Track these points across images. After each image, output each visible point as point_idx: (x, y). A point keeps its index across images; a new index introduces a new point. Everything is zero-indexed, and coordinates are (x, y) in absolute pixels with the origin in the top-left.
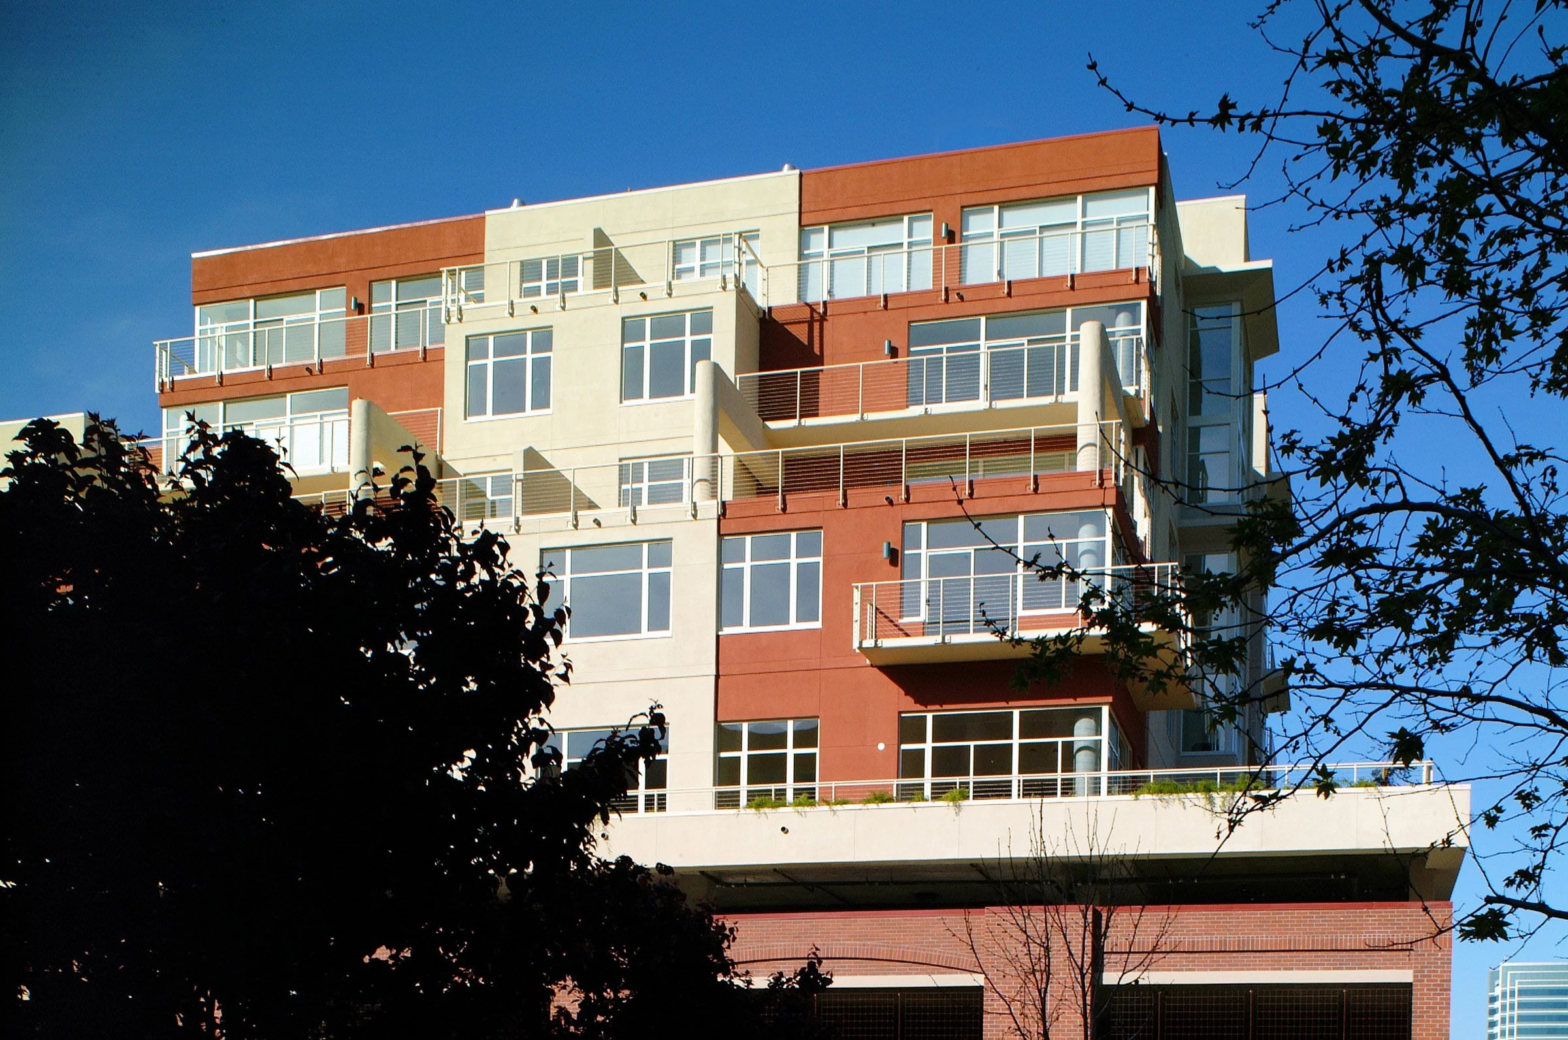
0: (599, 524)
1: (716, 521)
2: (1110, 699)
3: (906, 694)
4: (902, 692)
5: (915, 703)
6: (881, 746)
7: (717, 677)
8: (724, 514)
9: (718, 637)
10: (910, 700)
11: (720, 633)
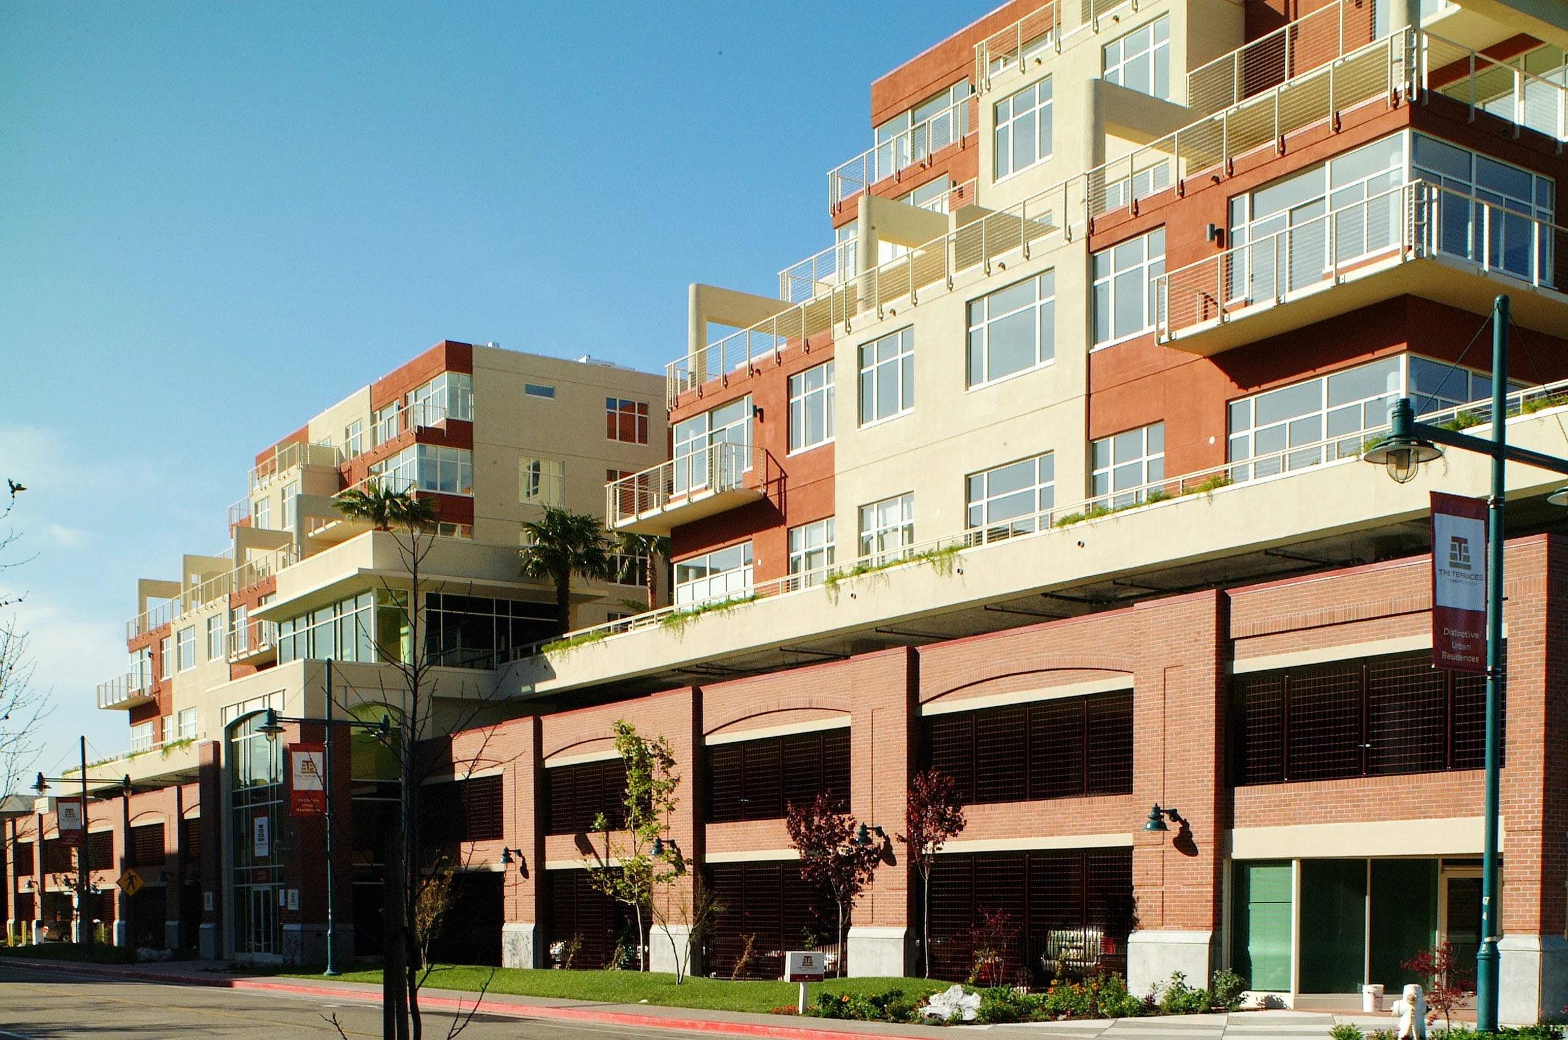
0: (1004, 267)
1: (1084, 240)
2: (1404, 346)
3: (1231, 381)
4: (1228, 379)
5: (1239, 387)
6: (1212, 440)
7: (1089, 395)
8: (1092, 232)
9: (1089, 356)
10: (1234, 385)
11: (1091, 352)
